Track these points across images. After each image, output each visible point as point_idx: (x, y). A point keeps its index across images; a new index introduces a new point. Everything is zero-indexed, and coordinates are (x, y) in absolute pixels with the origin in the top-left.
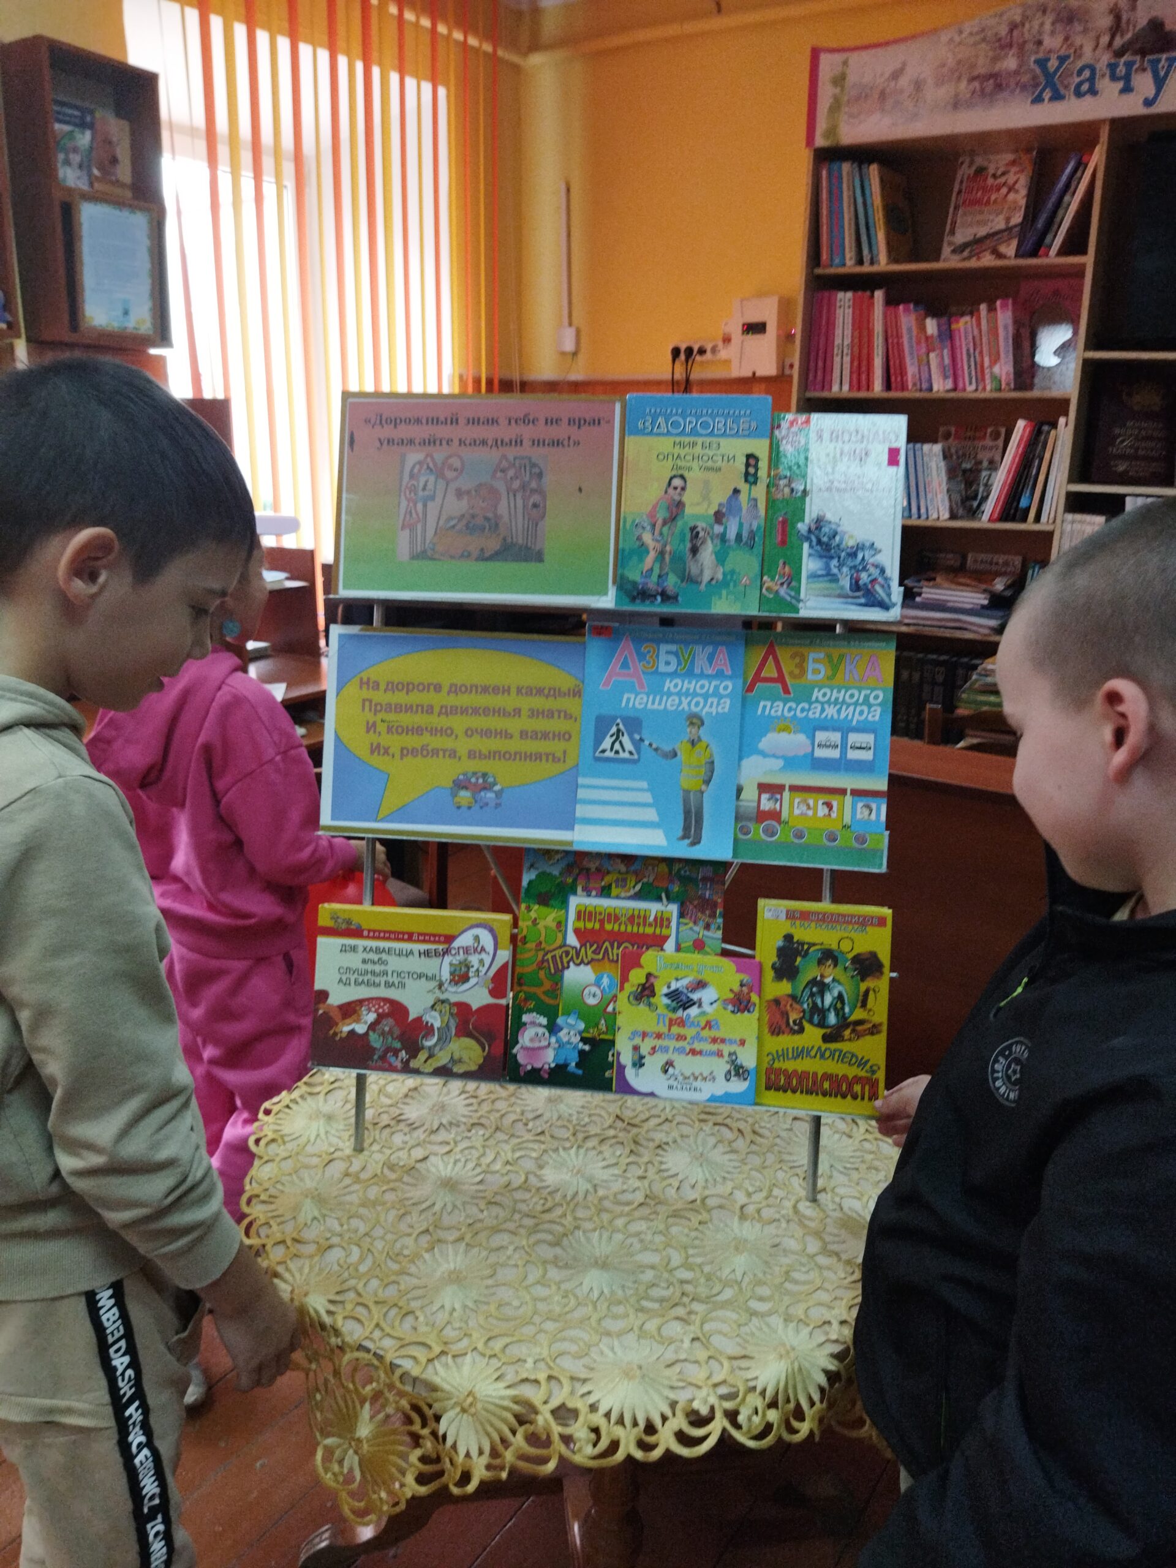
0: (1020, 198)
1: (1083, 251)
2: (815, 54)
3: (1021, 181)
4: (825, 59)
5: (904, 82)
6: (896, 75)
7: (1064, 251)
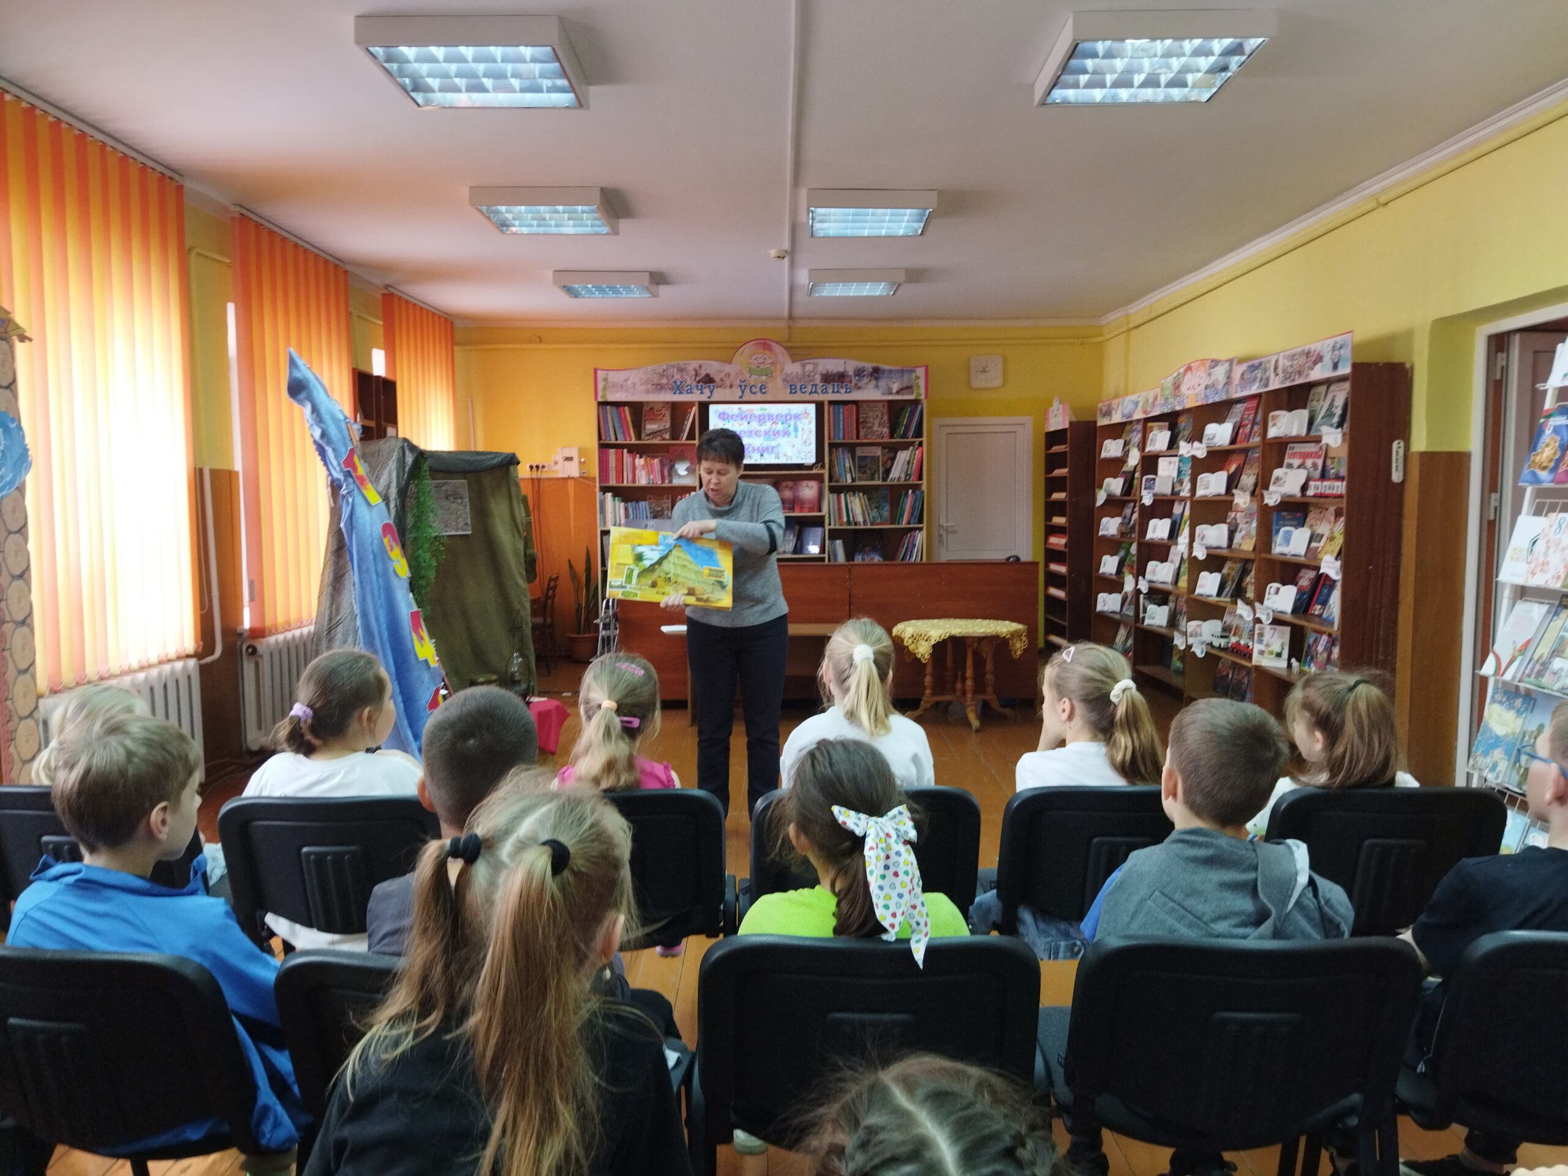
0: (668, 418)
1: (695, 439)
2: (596, 371)
3: (668, 413)
4: (599, 372)
5: (629, 383)
6: (626, 380)
7: (687, 439)
